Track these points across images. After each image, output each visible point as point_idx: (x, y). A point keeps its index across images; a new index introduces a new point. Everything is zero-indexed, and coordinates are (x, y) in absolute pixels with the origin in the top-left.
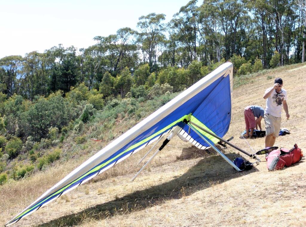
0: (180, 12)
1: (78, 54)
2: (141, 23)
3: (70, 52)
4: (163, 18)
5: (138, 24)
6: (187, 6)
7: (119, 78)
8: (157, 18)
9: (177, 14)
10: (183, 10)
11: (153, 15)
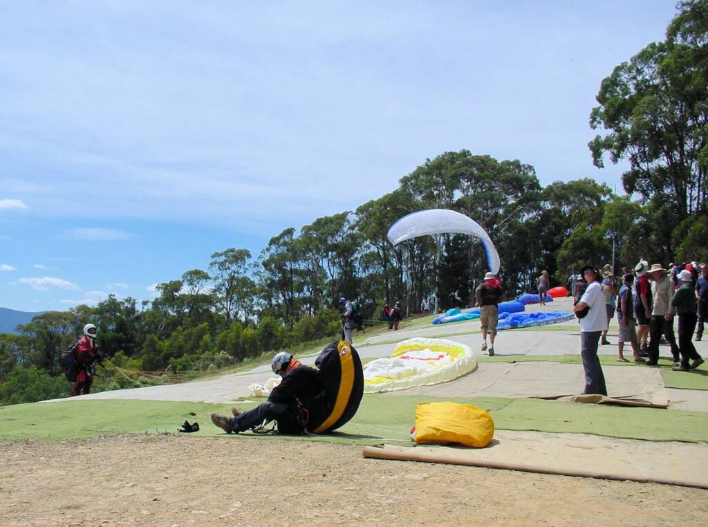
0: (270, 244)
1: (139, 308)
2: (216, 263)
3: (126, 304)
4: (249, 256)
5: (211, 264)
6: (282, 236)
7: (167, 343)
8: (239, 256)
9: (268, 250)
10: (274, 241)
11: (232, 251)
